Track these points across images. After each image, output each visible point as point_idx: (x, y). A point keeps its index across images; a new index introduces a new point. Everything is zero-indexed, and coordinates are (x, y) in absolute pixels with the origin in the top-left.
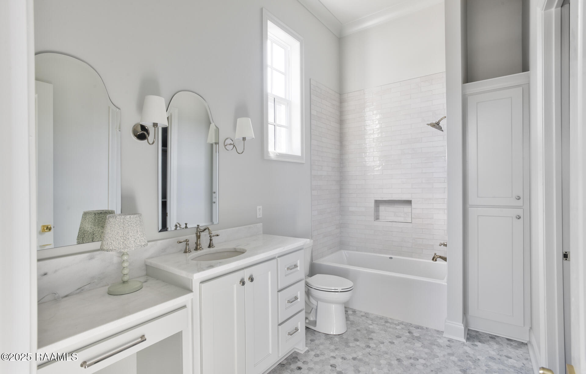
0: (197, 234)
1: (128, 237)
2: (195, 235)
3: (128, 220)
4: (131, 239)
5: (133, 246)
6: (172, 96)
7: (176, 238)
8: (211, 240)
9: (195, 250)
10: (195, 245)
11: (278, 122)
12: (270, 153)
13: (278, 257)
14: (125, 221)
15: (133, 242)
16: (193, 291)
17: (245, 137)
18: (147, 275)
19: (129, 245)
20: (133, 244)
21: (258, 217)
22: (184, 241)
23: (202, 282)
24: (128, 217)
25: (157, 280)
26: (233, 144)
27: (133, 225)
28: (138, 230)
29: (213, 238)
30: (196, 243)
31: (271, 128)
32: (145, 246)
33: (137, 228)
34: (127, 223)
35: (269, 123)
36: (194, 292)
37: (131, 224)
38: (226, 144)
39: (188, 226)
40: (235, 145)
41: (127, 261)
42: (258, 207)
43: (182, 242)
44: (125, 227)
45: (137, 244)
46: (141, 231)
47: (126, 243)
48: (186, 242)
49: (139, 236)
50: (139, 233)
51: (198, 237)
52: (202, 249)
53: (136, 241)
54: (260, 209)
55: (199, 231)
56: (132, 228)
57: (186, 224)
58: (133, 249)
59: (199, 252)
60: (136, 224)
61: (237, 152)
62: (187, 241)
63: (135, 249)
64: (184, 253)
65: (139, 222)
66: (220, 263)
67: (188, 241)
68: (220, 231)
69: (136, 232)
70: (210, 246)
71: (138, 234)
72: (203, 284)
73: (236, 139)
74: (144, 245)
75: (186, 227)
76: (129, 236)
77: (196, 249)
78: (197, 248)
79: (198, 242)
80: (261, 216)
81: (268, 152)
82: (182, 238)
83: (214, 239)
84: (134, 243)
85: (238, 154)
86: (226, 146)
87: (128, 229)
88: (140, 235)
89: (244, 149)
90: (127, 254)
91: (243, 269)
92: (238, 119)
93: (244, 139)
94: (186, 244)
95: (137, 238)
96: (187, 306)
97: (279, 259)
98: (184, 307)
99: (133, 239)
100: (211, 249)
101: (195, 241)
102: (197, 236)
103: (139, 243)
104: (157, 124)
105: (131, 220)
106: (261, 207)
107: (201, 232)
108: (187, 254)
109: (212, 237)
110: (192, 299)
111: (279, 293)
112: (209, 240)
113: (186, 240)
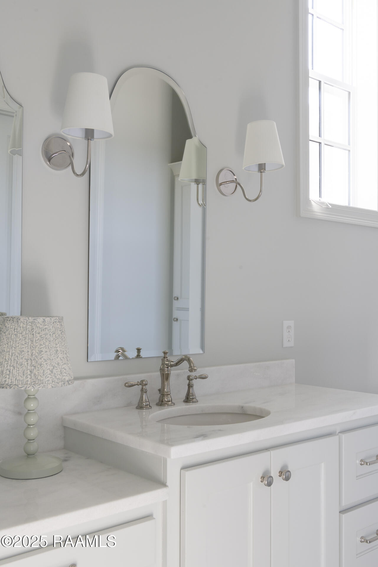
0: (162, 370)
1: (40, 360)
2: (159, 373)
3: (41, 327)
4: (46, 367)
5: (48, 381)
6: (115, 79)
7: (121, 377)
8: (190, 386)
9: (157, 404)
10: (158, 396)
11: (327, 136)
12: (313, 203)
13: (339, 433)
14: (34, 327)
15: (49, 372)
16: (168, 484)
17: (263, 162)
18: (66, 448)
19: (42, 379)
20: (50, 376)
21: (286, 344)
22: (137, 384)
23: (186, 468)
24: (40, 320)
25: (88, 458)
26: (235, 180)
27: (48, 336)
28: (58, 349)
29: (194, 382)
30: (159, 390)
31: (313, 148)
32: (70, 382)
33: (56, 344)
34: (39, 333)
35: (310, 139)
36: (169, 486)
37: (46, 334)
38: (220, 182)
39: (142, 354)
40: (240, 182)
41: (35, 412)
42: (286, 323)
43: (135, 385)
44: (34, 341)
45: (56, 377)
46: (63, 352)
47: (36, 373)
48: (140, 386)
49: (60, 362)
50: (60, 356)
51: (165, 377)
52: (172, 403)
53: (54, 371)
54: (289, 327)
55: (167, 365)
56: (47, 344)
57: (139, 350)
58: (50, 387)
59: (166, 411)
60: (54, 335)
61: (244, 198)
62: (142, 383)
63: (52, 387)
64: (137, 408)
65: (60, 332)
66: (220, 430)
67: (146, 384)
68: (207, 369)
69: (55, 352)
70: (188, 399)
71: (57, 357)
72: (188, 471)
73: (243, 168)
74: (68, 381)
75: (138, 356)
76: (42, 360)
77: (161, 403)
78: (162, 401)
79: (164, 389)
80: (292, 344)
81: (308, 201)
82: (135, 378)
83: (197, 383)
84: (50, 374)
85: (246, 201)
86: (220, 185)
87: (41, 345)
88: (61, 360)
89: (261, 191)
90: (35, 398)
91: (267, 449)
92: (249, 126)
93: (261, 168)
94: (142, 390)
95: (56, 366)
96: (154, 516)
97: (343, 436)
98: (148, 517)
99: (48, 368)
100: (191, 407)
101: (159, 386)
102: (163, 375)
103: (59, 376)
104: (92, 131)
105: (46, 327)
106: (291, 323)
107: (172, 366)
108: (144, 412)
109: (192, 380)
110: (165, 503)
111: (344, 516)
112: (187, 387)
113: (142, 381)
